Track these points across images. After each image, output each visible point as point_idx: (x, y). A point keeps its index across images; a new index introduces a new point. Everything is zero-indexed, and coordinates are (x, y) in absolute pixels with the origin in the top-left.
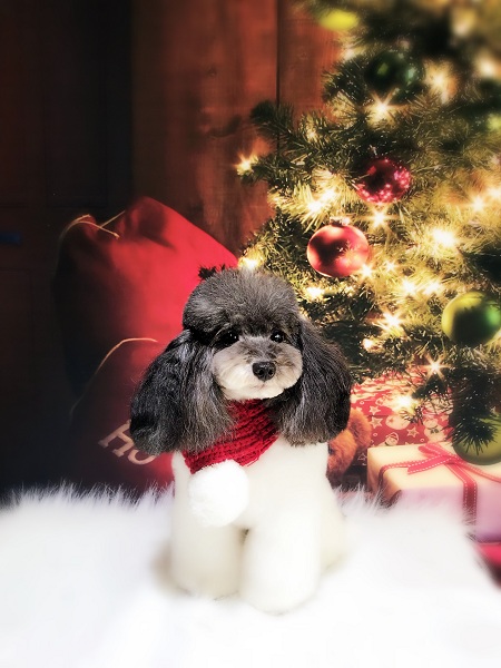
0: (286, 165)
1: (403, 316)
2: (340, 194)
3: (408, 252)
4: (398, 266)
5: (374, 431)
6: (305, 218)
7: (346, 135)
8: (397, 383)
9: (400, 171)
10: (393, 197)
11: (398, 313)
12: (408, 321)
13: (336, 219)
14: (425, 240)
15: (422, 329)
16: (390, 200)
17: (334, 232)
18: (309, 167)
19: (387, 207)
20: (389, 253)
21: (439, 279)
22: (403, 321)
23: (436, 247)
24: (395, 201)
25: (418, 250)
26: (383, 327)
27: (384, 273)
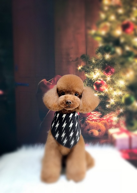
0: (88, 68)
1: (114, 100)
2: (100, 74)
3: (115, 86)
4: (113, 89)
5: (109, 125)
6: (93, 79)
7: (101, 61)
8: (114, 114)
9: (112, 69)
10: (111, 74)
11: (113, 99)
12: (115, 100)
13: (99, 79)
14: (118, 83)
15: (118, 102)
16: (110, 75)
17: (99, 82)
18: (93, 68)
19: (110, 76)
20: (111, 86)
21: (121, 91)
22: (114, 101)
23: (120, 85)
24: (112, 75)
25: (117, 85)
26: (110, 102)
27: (110, 90)
